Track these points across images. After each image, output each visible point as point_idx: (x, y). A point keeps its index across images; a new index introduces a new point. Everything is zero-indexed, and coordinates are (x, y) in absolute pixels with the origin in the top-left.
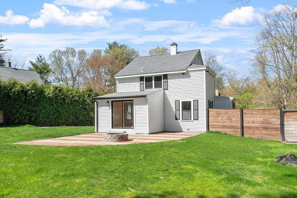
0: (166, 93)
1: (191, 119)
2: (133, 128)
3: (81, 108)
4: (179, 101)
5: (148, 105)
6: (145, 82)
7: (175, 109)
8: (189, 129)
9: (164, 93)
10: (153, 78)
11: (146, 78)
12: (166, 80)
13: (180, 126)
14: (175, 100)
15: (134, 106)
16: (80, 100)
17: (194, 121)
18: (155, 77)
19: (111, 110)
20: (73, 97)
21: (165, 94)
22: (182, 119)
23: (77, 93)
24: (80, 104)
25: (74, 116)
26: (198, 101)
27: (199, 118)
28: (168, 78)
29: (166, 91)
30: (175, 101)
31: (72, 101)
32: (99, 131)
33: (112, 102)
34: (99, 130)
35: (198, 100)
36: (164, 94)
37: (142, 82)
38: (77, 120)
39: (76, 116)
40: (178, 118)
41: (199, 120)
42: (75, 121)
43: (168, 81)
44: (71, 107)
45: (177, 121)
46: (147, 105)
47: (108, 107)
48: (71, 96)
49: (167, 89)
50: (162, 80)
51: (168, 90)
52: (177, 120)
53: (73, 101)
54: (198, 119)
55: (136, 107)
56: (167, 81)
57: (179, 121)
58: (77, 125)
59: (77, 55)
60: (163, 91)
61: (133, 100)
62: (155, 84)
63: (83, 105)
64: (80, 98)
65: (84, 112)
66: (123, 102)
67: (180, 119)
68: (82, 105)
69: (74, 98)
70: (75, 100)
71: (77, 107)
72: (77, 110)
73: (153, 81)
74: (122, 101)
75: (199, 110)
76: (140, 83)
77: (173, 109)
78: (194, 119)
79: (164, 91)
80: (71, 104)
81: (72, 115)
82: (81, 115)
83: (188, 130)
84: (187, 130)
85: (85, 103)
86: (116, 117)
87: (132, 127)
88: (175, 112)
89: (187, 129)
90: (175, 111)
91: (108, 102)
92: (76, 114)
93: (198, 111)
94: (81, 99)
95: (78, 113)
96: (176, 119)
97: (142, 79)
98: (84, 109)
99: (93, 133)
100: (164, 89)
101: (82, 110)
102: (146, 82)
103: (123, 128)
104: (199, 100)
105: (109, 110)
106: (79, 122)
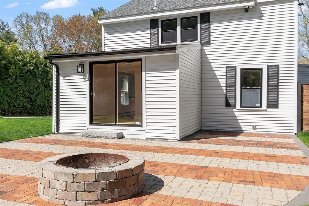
0: (206, 51)
1: (261, 107)
2: (141, 126)
3: (40, 84)
4: (235, 67)
5: (180, 72)
6: (160, 29)
7: (225, 85)
8: (257, 127)
9: (202, 51)
10: (179, 22)
11: (162, 21)
12: (206, 25)
13: (236, 121)
14: (225, 66)
15: (144, 74)
16: (38, 70)
17: (268, 110)
18: (182, 19)
19: (88, 82)
20: (24, 65)
21: (203, 54)
22: (241, 106)
23: (33, 59)
24: (38, 77)
25: (27, 98)
26: (278, 68)
27: (280, 105)
28: (211, 20)
29: (205, 47)
30: (225, 69)
31: (24, 71)
32: (60, 131)
33: (91, 64)
34: (61, 127)
35: (278, 65)
36: (201, 53)
37: (154, 31)
38: (32, 105)
39: (31, 98)
40: (231, 102)
41: (280, 107)
42: (29, 107)
43: (211, 26)
44: (21, 82)
45: (229, 109)
46: (178, 71)
47: (82, 77)
48: (21, 63)
49: (209, 43)
50: (199, 26)
51: (211, 45)
52: (231, 107)
53: (26, 73)
54: (277, 107)
55: (147, 75)
56: (209, 26)
57: (234, 110)
58: (32, 114)
59: (51, 21)
60: (199, 48)
61: (140, 60)
62: (183, 33)
63: (44, 79)
64: (38, 68)
65: (46, 92)
66: (117, 63)
67: (235, 106)
68: (42, 79)
69: (27, 67)
70: (29, 71)
71: (32, 83)
72: (31, 88)
73: (179, 28)
74: (115, 62)
75: (280, 87)
76: (149, 32)
77: (222, 85)
78: (268, 107)
79: (202, 47)
80: (21, 76)
81: (23, 97)
82: (40, 96)
83: (254, 128)
84: (252, 130)
85: (47, 76)
86: (101, 99)
87: (137, 123)
88: (225, 91)
89: (251, 127)
90: (226, 89)
91: (82, 65)
92: (29, 95)
93: (278, 89)
94: (40, 69)
95: (34, 93)
96: (228, 105)
97: (153, 23)
98: (45, 86)
99: (49, 134)
100: (202, 44)
101: (42, 88)
102: (162, 29)
103: (116, 125)
104: (280, 66)
105: (85, 83)
106: (36, 108)
